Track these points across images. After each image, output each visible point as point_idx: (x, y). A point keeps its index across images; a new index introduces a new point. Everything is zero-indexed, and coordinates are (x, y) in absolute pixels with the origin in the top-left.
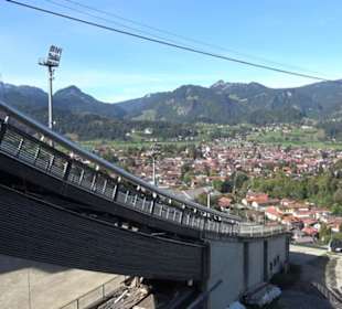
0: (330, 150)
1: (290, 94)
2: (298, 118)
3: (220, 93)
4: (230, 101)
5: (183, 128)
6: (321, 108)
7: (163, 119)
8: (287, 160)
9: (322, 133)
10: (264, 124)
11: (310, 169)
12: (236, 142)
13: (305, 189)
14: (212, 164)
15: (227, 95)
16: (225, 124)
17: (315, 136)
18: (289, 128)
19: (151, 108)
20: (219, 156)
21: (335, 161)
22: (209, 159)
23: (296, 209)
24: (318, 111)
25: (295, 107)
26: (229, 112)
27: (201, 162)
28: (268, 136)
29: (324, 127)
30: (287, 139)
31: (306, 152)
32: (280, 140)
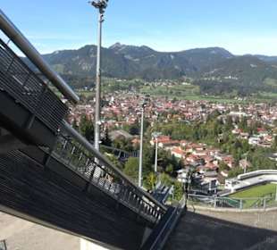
0: (206, 102)
1: (172, 57)
2: (179, 76)
3: (117, 53)
4: (125, 60)
5: (88, 80)
6: (195, 69)
7: (70, 72)
8: (176, 109)
9: (197, 88)
10: (154, 80)
11: (195, 117)
12: (132, 94)
13: (196, 133)
14: (118, 111)
15: (123, 55)
16: (122, 79)
17: (193, 90)
18: (173, 84)
19: (59, 62)
20: (122, 104)
21: (211, 110)
22: (114, 107)
23: (194, 149)
24: (193, 71)
25: (176, 67)
26: (125, 69)
27: (108, 109)
28: (157, 90)
29: (198, 84)
30: (171, 92)
31: (189, 103)
32: (166, 93)
